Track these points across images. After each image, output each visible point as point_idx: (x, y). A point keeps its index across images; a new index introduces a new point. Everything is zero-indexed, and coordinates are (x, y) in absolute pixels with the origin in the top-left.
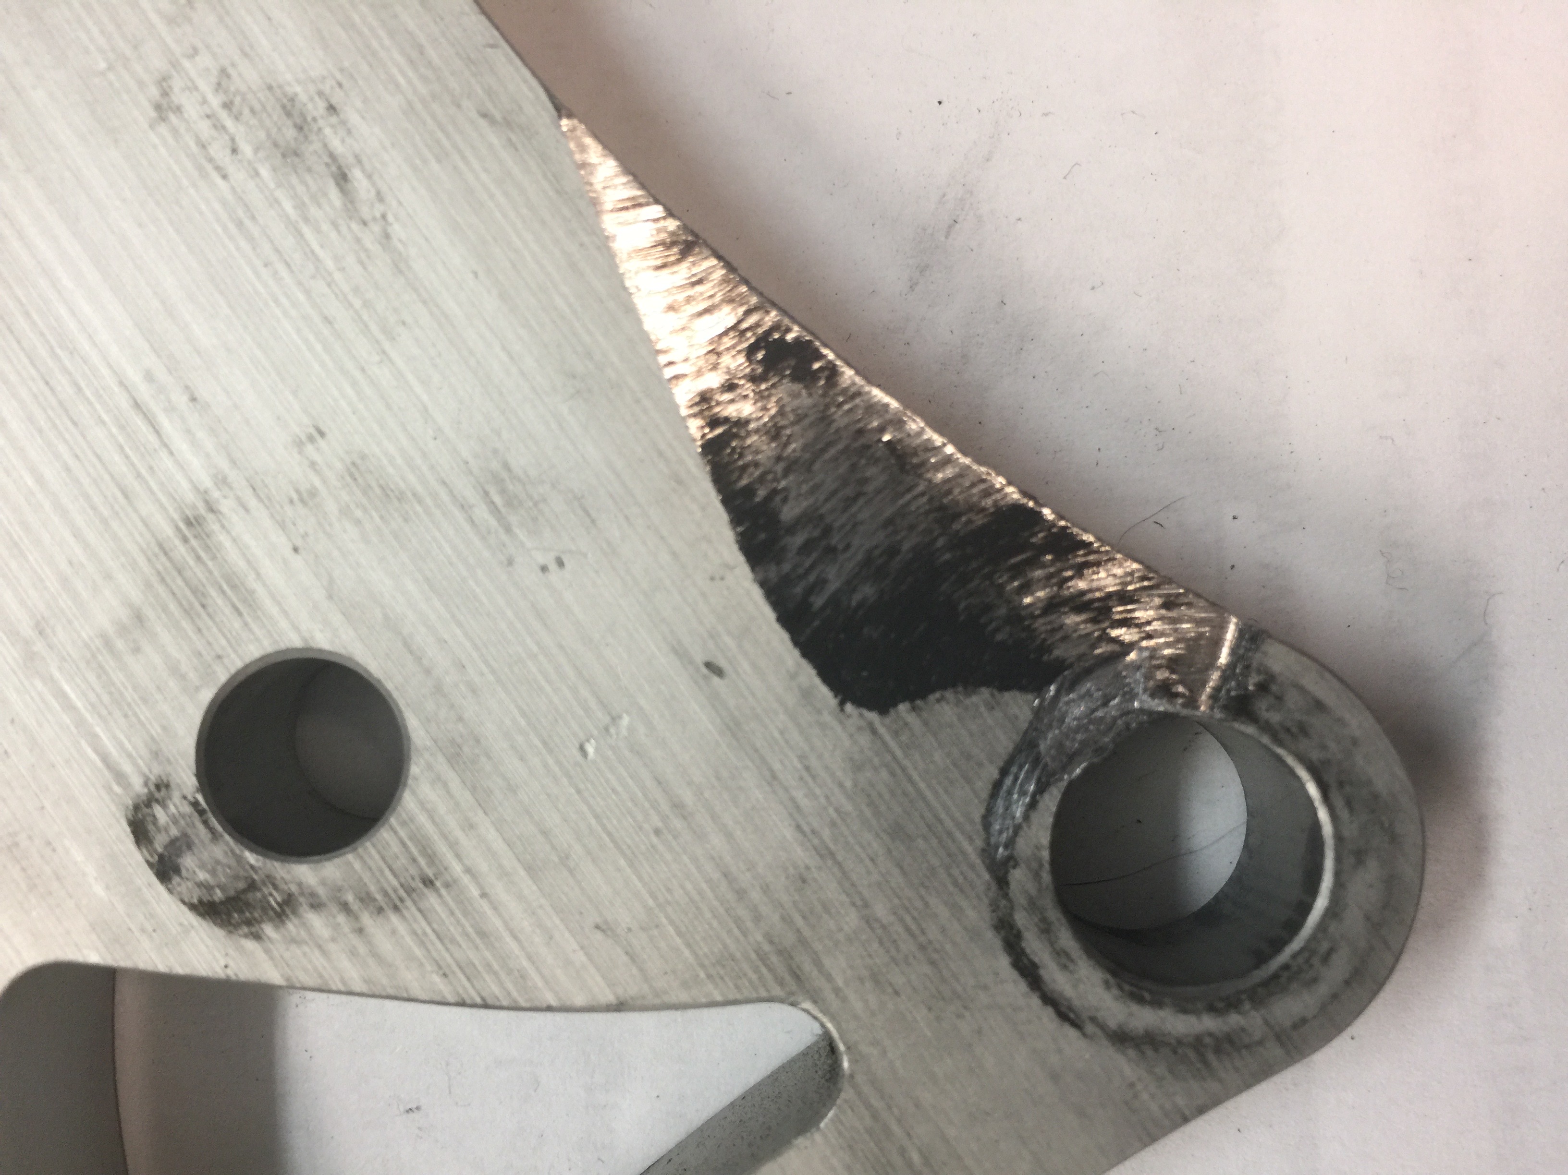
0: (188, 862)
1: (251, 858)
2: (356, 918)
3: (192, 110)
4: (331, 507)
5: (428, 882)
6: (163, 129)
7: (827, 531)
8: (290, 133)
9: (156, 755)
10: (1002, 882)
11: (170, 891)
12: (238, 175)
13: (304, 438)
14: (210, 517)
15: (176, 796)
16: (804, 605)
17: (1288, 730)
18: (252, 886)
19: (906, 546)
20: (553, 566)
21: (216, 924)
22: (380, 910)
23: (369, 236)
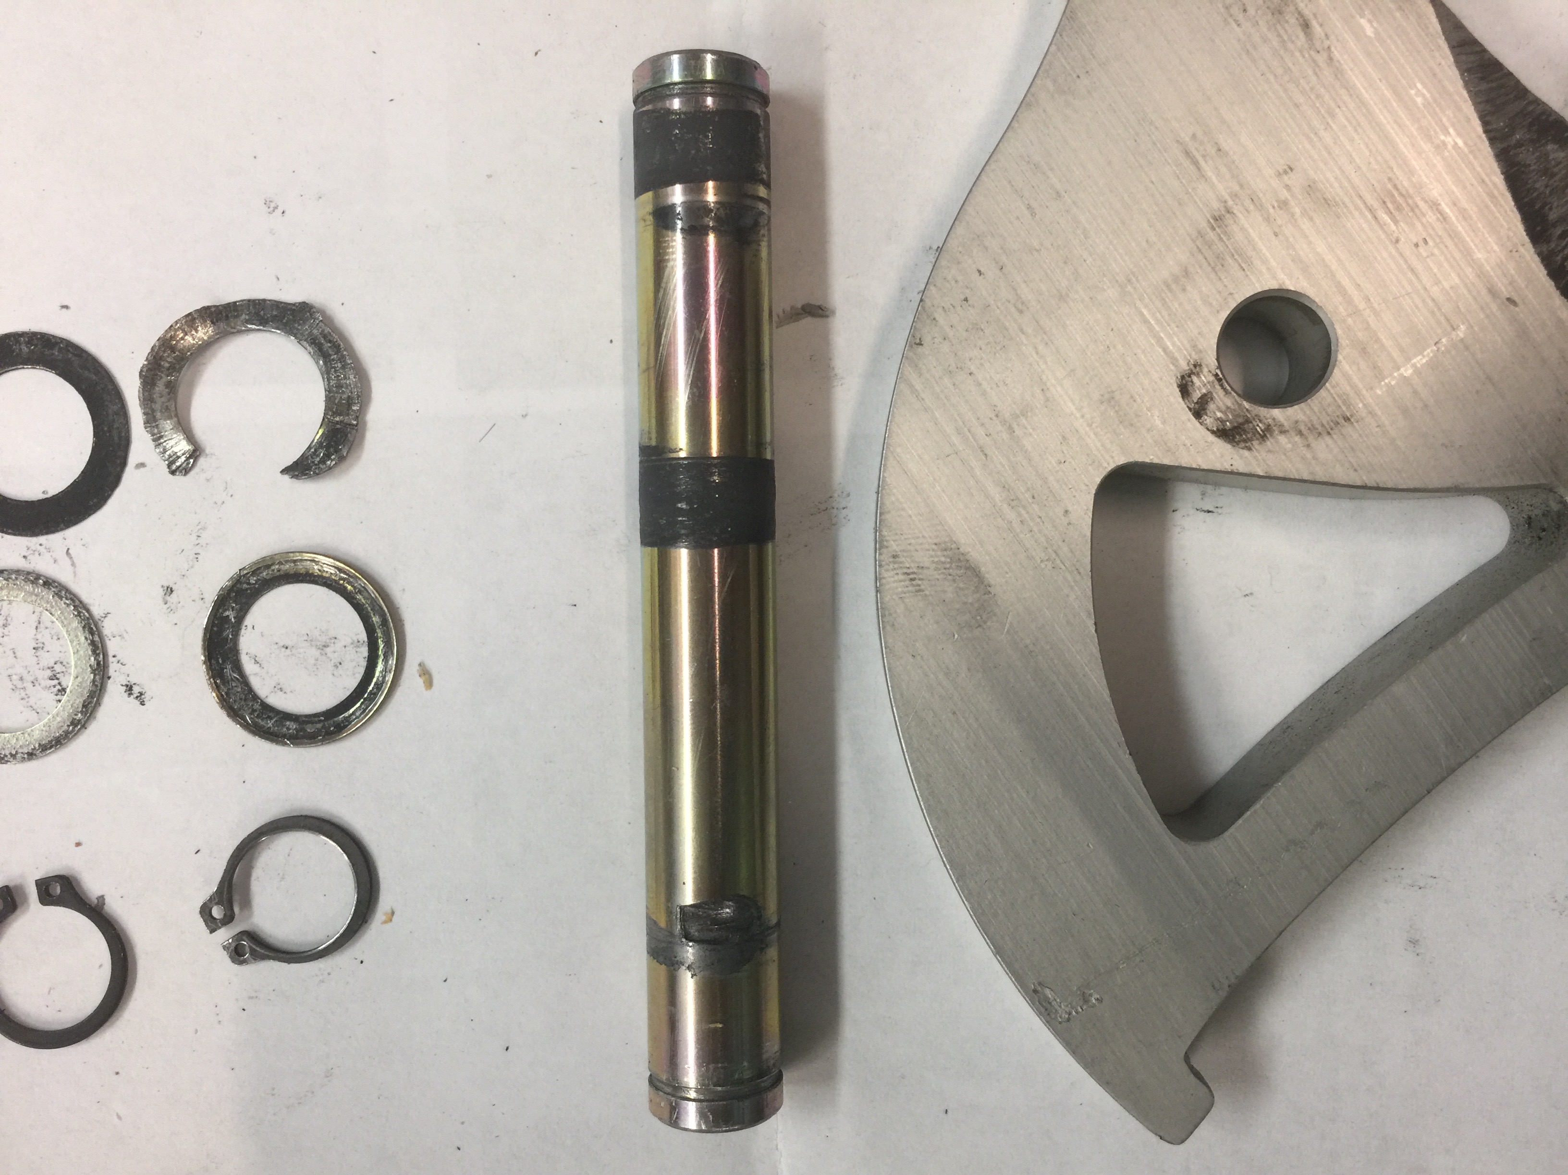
0: (1212, 406)
1: (1246, 405)
2: (1306, 438)
4: (1297, 211)
5: (1347, 419)
9: (1194, 347)
11: (1201, 424)
12: (1247, 24)
13: (1281, 171)
14: (1228, 216)
15: (1205, 370)
18: (1248, 421)
20: (1421, 243)
21: (1225, 441)
22: (1320, 434)
23: (1321, 59)
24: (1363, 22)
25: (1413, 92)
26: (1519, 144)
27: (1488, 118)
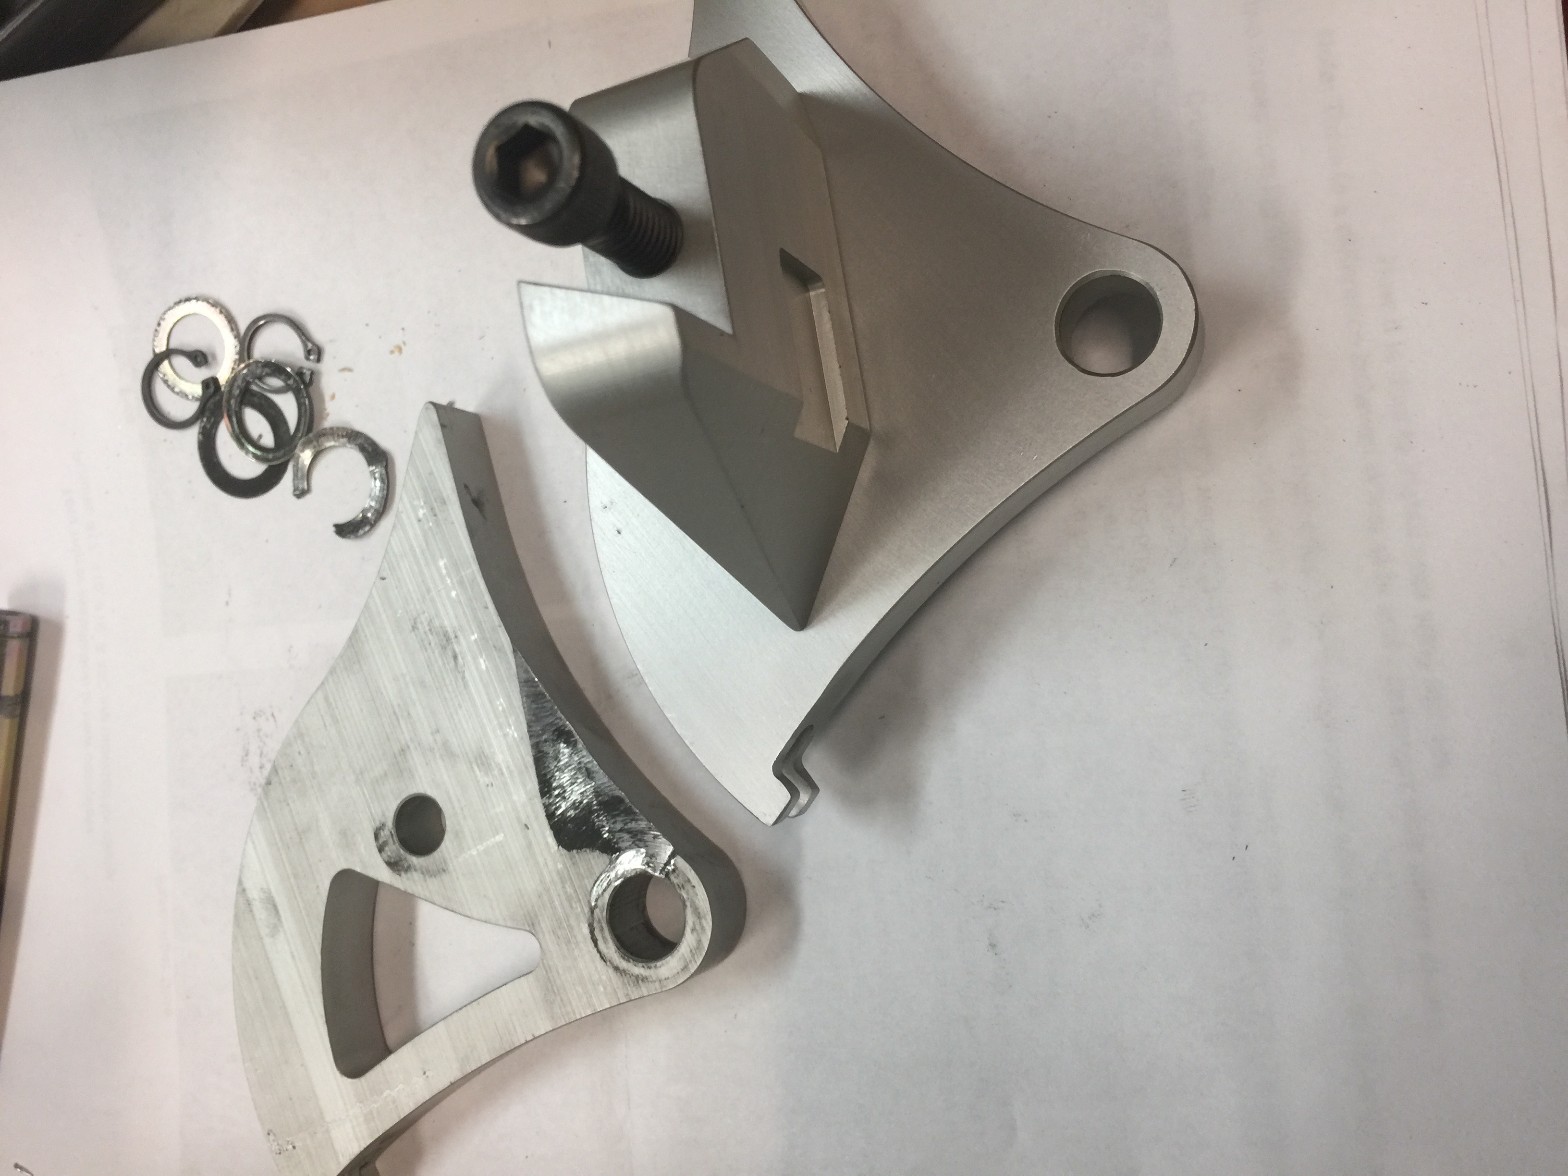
0: (387, 849)
1: (402, 852)
2: (425, 876)
3: (421, 630)
4: (438, 755)
5: (444, 871)
6: (413, 634)
7: (565, 792)
8: (444, 641)
9: (384, 815)
10: (592, 912)
11: (381, 856)
12: (429, 651)
13: (434, 732)
14: (408, 750)
15: (387, 829)
16: (554, 813)
17: (679, 886)
18: (401, 860)
19: (585, 801)
20: (490, 785)
21: (390, 868)
22: (431, 876)
23: (459, 676)
24: (481, 661)
25: (498, 703)
26: (546, 741)
27: (532, 724)
